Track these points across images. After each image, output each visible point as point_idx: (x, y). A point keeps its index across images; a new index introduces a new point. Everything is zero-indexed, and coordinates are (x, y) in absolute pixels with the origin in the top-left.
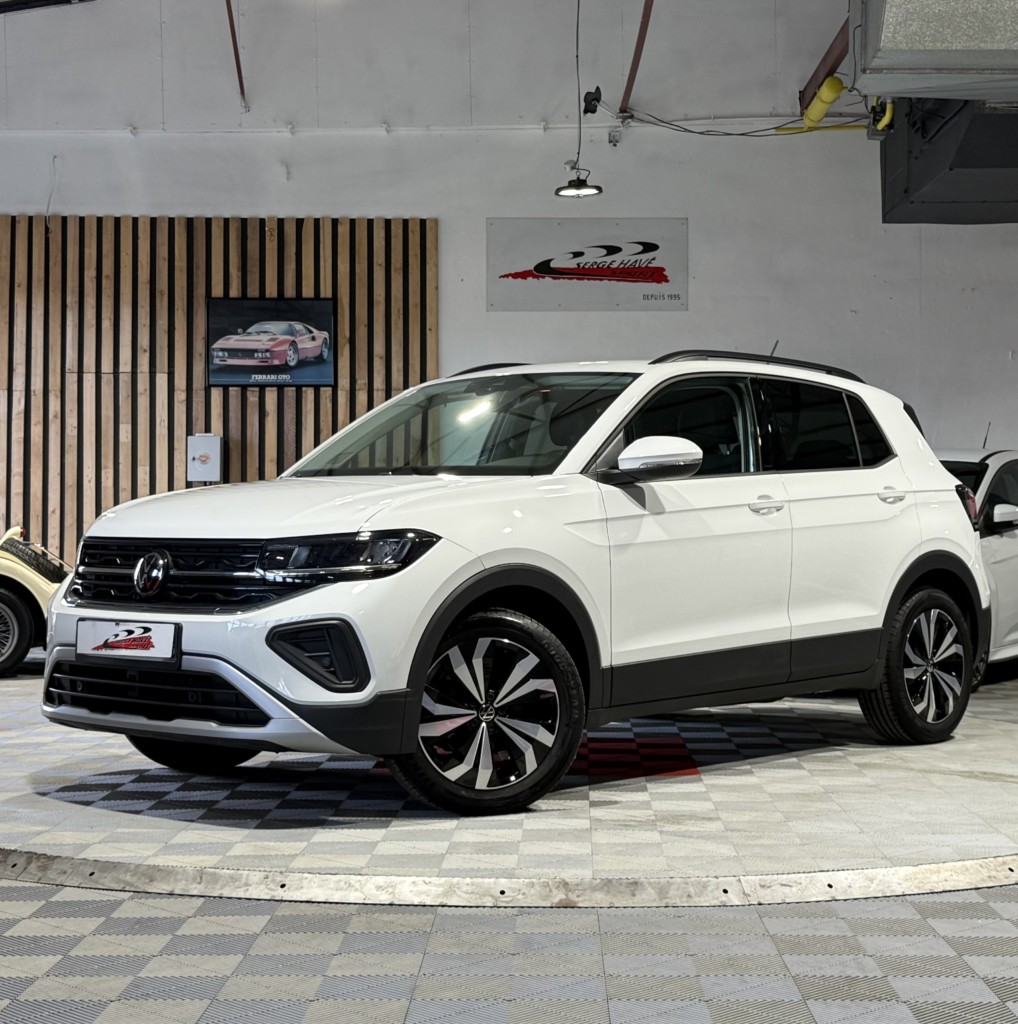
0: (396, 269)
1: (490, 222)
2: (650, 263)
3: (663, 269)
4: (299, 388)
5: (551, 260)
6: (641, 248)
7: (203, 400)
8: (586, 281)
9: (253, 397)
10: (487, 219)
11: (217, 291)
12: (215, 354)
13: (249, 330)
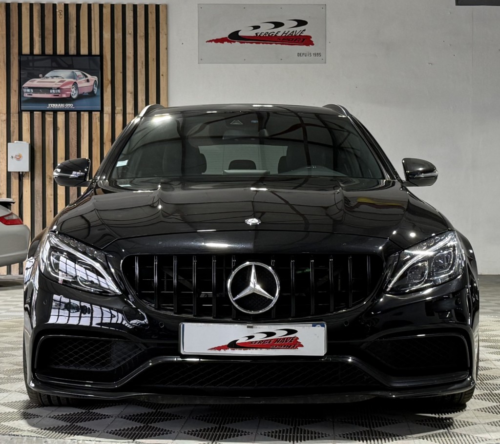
0: (140, 36)
1: (201, 7)
2: (302, 33)
3: (310, 37)
4: (79, 113)
5: (239, 31)
6: (296, 23)
7: (18, 120)
8: (261, 44)
9: (49, 118)
10: (198, 4)
11: (26, 50)
12: (25, 90)
13: (47, 75)
